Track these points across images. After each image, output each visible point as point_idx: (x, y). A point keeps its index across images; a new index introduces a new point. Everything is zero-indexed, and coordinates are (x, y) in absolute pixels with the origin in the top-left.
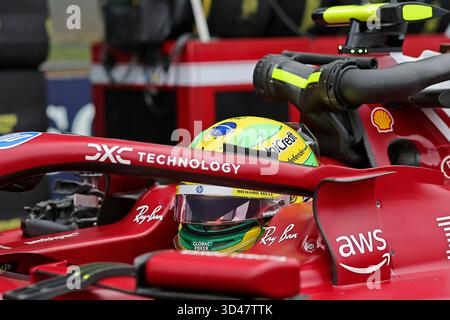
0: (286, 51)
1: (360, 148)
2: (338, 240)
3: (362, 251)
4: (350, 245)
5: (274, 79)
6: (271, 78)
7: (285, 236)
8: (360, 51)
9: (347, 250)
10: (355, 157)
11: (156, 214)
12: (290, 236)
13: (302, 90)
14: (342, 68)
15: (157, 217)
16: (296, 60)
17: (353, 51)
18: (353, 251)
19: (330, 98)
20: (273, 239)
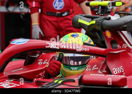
0: (80, 14)
1: (103, 43)
2: (113, 69)
3: (119, 72)
4: (116, 71)
5: (79, 23)
6: (78, 22)
7: (94, 68)
8: (102, 14)
9: (115, 72)
10: (102, 45)
11: (46, 62)
12: (96, 68)
13: (88, 26)
14: (103, 20)
15: (46, 63)
16: (84, 17)
17: (100, 14)
18: (117, 73)
19: (99, 28)
20: (90, 69)
